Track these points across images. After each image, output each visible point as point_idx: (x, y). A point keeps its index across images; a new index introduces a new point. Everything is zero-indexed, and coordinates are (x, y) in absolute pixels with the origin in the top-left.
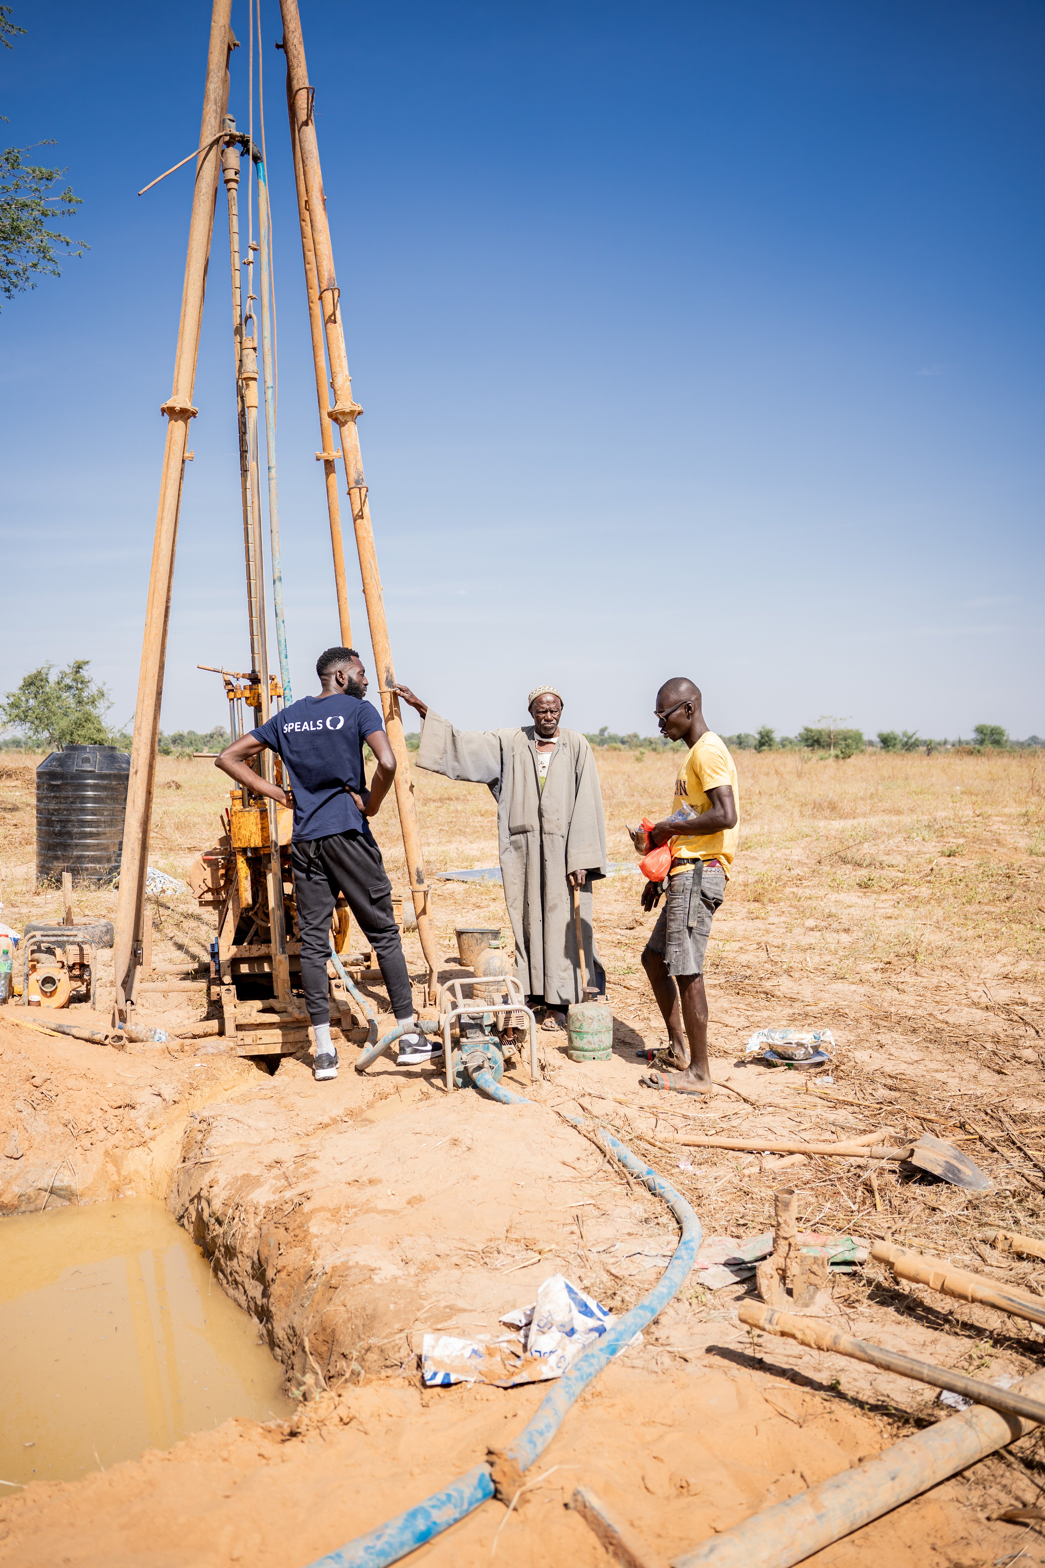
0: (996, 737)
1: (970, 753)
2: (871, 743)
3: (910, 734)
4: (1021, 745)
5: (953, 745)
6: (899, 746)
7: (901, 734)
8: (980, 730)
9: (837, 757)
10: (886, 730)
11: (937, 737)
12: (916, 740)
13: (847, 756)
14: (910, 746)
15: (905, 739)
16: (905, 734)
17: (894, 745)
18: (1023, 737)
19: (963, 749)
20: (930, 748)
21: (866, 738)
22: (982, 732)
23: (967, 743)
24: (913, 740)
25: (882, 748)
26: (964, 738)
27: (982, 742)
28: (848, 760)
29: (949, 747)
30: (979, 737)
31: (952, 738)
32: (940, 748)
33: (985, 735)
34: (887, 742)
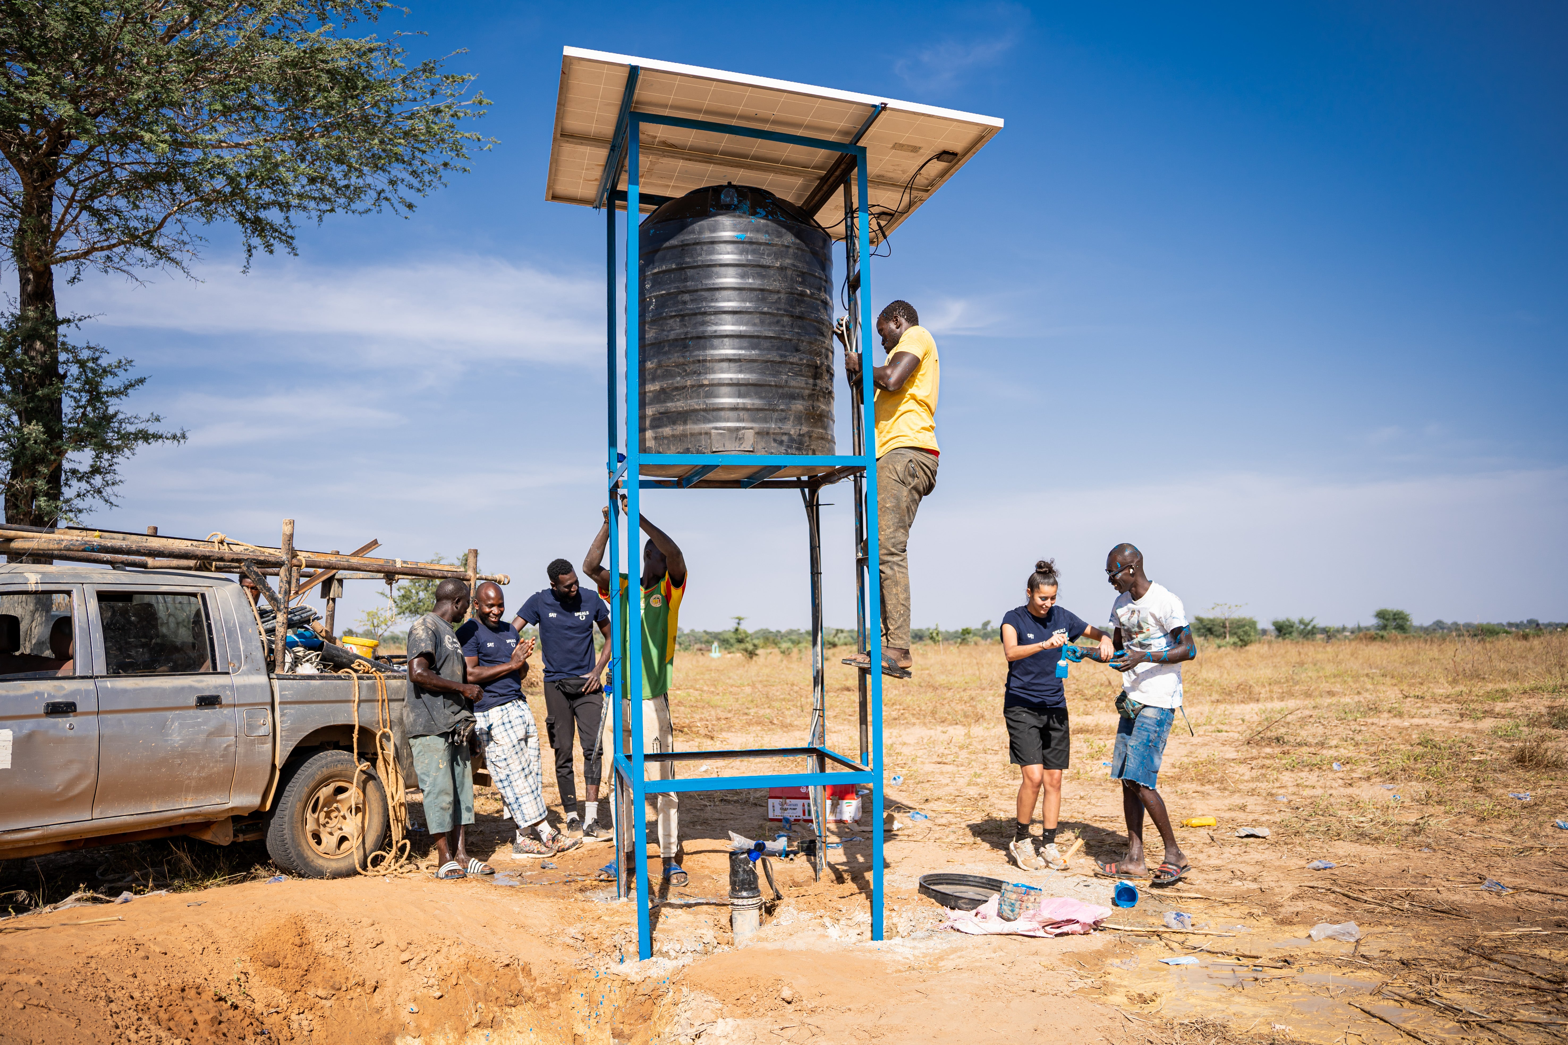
0: (1400, 622)
1: (1373, 639)
2: (1264, 632)
3: (1307, 620)
4: (1426, 630)
5: (1352, 632)
6: (1295, 634)
7: (1297, 621)
8: (1381, 615)
9: (1235, 644)
10: (1281, 617)
11: (1333, 623)
12: (1314, 627)
13: (1245, 643)
14: (1308, 632)
15: (1302, 627)
16: (1301, 622)
17: (1290, 633)
18: (1427, 622)
19: (1362, 635)
20: (1329, 634)
21: (1260, 626)
22: (1383, 618)
23: (1368, 629)
24: (1309, 627)
25: (1278, 636)
26: (1363, 624)
27: (1385, 627)
28: (1247, 648)
29: (1348, 634)
30: (1381, 622)
31: (1351, 624)
32: (1339, 636)
33: (1387, 620)
34: (1282, 630)
